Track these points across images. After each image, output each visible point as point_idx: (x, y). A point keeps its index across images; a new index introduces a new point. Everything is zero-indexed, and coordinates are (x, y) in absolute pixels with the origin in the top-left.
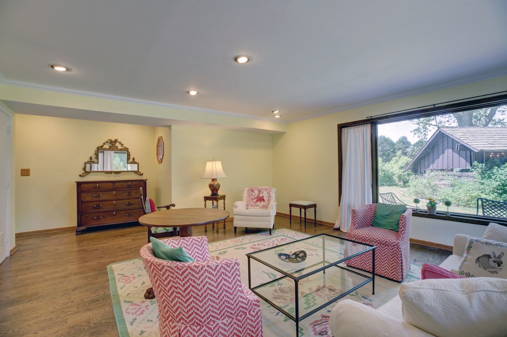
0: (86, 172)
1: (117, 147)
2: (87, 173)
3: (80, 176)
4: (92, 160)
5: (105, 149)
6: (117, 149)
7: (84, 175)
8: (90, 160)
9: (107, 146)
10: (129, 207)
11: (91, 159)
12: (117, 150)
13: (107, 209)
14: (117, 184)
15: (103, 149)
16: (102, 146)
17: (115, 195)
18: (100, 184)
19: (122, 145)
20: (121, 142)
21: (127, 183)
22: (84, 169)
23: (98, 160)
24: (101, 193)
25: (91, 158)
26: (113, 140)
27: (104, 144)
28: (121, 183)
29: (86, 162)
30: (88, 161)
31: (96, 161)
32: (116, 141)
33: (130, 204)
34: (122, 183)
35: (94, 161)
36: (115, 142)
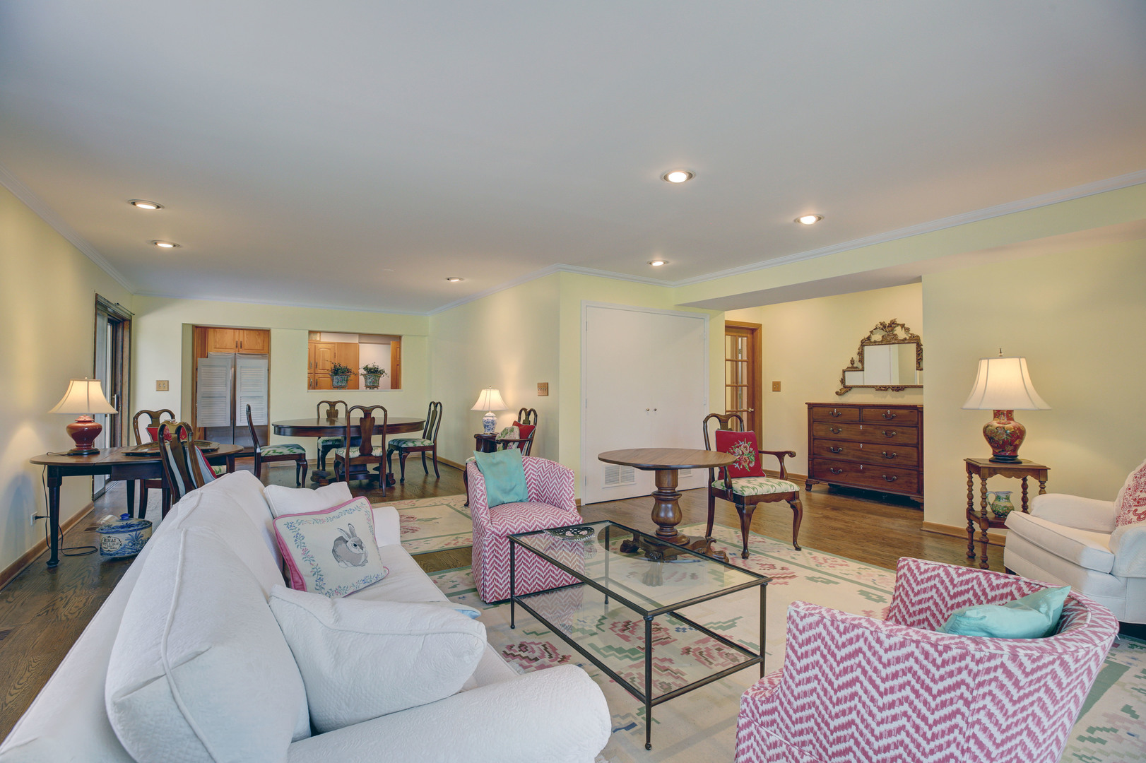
0: (845, 387)
1: (896, 335)
2: (847, 389)
3: (837, 393)
4: (855, 365)
5: (875, 342)
6: (896, 339)
7: (843, 392)
8: (850, 365)
9: (877, 337)
10: (888, 461)
11: (852, 364)
12: (896, 342)
13: (850, 458)
14: (866, 412)
15: (871, 342)
16: (869, 338)
17: (863, 433)
18: (839, 409)
19: (907, 330)
20: (904, 325)
21: (884, 410)
22: (843, 381)
23: (863, 364)
24: (841, 425)
25: (852, 362)
26: (887, 322)
27: (871, 332)
28: (873, 410)
29: (845, 368)
30: (848, 368)
31: (859, 365)
32: (893, 324)
33: (889, 456)
34: (876, 410)
35: (857, 367)
36: (891, 326)
